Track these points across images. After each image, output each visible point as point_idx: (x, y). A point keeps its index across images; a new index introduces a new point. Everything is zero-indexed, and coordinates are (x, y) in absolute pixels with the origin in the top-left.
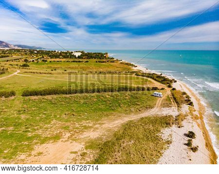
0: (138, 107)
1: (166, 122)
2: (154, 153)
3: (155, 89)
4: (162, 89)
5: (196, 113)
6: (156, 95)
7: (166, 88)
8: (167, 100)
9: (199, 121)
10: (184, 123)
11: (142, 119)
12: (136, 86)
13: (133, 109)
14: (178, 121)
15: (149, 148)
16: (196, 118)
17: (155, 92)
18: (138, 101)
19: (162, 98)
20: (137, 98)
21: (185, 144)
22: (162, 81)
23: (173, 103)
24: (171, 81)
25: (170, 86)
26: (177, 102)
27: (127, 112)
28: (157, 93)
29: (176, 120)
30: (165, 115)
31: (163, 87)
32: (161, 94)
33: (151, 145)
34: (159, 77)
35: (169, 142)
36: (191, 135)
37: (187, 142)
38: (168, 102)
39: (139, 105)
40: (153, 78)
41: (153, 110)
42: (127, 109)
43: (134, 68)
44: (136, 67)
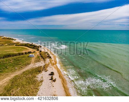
0: (20, 66)
1: (39, 70)
2: (34, 90)
3: (30, 52)
4: (34, 52)
5: (53, 62)
6: (31, 56)
7: (36, 51)
8: (37, 58)
9: (55, 66)
10: (48, 69)
11: (24, 72)
12: (17, 53)
13: (17, 68)
14: (45, 68)
15: (30, 89)
16: (54, 64)
17: (30, 55)
18: (20, 62)
19: (35, 58)
20: (19, 60)
21: (50, 80)
22: (33, 47)
23: (41, 59)
24: (38, 47)
25: (38, 50)
26: (43, 58)
27: (13, 71)
28: (31, 55)
29: (44, 68)
30: (37, 67)
31: (34, 51)
32: (34, 55)
33: (32, 86)
34: (31, 45)
35: (42, 81)
36: (52, 74)
37: (50, 78)
38: (38, 59)
39: (21, 64)
40: (28, 47)
41: (30, 65)
42: (12, 69)
43: (14, 41)
44: (15, 40)
